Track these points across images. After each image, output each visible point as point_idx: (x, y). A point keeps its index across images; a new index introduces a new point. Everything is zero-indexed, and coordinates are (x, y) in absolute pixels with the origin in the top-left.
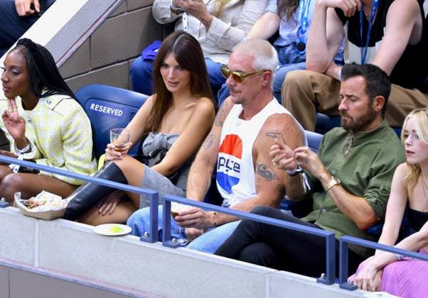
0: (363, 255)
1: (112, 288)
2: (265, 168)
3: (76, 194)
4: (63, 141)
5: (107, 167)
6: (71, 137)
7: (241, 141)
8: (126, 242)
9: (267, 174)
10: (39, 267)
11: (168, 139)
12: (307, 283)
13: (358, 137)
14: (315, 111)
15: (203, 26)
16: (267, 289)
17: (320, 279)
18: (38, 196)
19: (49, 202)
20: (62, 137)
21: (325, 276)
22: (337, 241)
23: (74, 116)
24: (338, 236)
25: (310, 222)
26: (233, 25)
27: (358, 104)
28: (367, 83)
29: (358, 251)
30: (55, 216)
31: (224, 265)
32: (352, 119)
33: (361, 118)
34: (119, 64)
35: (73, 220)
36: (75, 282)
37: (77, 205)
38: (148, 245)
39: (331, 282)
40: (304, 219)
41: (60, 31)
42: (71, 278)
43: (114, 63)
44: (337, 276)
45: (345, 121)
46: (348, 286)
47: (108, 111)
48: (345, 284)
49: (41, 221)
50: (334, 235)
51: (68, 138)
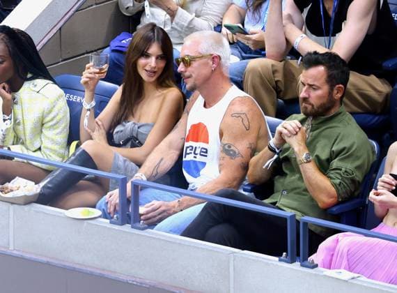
0: (322, 235)
1: (84, 268)
2: (229, 147)
3: (48, 180)
4: (43, 125)
5: (78, 153)
6: (52, 120)
7: (205, 127)
8: (96, 225)
9: (231, 152)
10: (14, 249)
11: (139, 128)
12: (270, 262)
13: (317, 122)
14: (276, 98)
15: (168, 16)
16: (231, 268)
17: (282, 258)
18: (12, 182)
19: (23, 187)
20: (42, 121)
21: (287, 255)
22: (298, 222)
23: (58, 100)
24: (299, 216)
25: (271, 203)
26: (197, 16)
27: (319, 92)
28: (328, 73)
29: (318, 231)
30: (28, 201)
31: (190, 246)
32: (313, 106)
33: (322, 106)
34: (88, 55)
35: (46, 204)
36: (48, 264)
37: (48, 190)
38: (117, 227)
39: (292, 261)
40: (267, 201)
41: (32, 24)
42: (44, 259)
43: (83, 54)
44: (298, 255)
45: (306, 108)
46: (309, 265)
47: (78, 100)
48: (306, 263)
49: (16, 206)
50: (294, 216)
51: (49, 121)
